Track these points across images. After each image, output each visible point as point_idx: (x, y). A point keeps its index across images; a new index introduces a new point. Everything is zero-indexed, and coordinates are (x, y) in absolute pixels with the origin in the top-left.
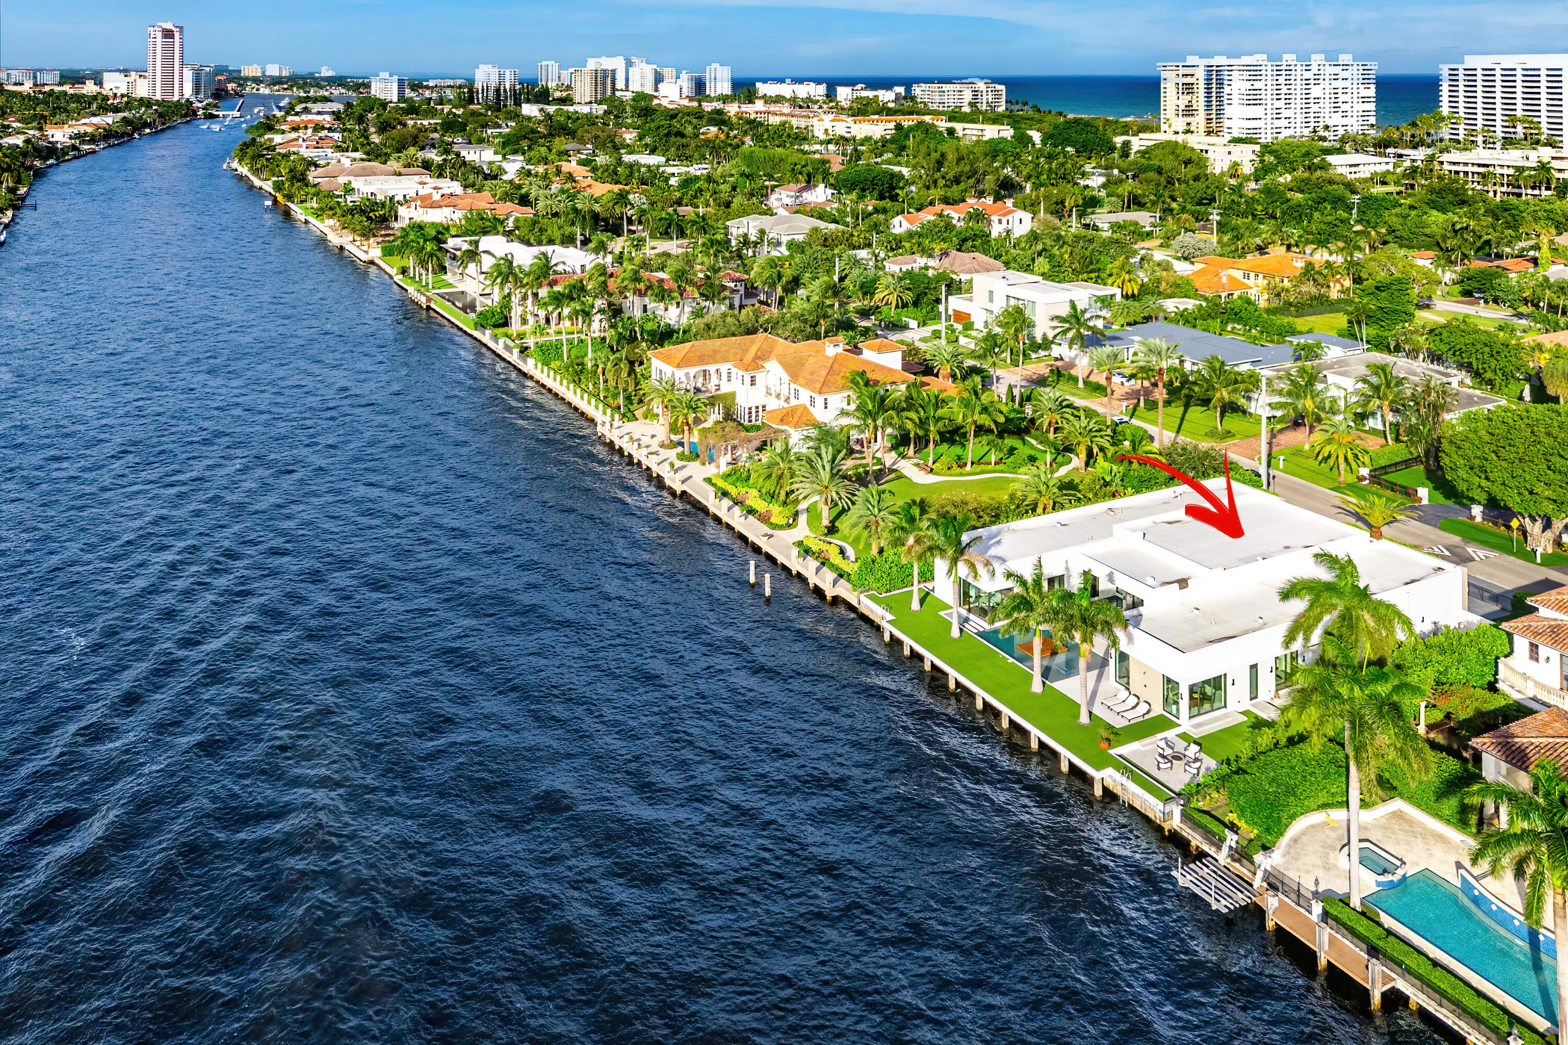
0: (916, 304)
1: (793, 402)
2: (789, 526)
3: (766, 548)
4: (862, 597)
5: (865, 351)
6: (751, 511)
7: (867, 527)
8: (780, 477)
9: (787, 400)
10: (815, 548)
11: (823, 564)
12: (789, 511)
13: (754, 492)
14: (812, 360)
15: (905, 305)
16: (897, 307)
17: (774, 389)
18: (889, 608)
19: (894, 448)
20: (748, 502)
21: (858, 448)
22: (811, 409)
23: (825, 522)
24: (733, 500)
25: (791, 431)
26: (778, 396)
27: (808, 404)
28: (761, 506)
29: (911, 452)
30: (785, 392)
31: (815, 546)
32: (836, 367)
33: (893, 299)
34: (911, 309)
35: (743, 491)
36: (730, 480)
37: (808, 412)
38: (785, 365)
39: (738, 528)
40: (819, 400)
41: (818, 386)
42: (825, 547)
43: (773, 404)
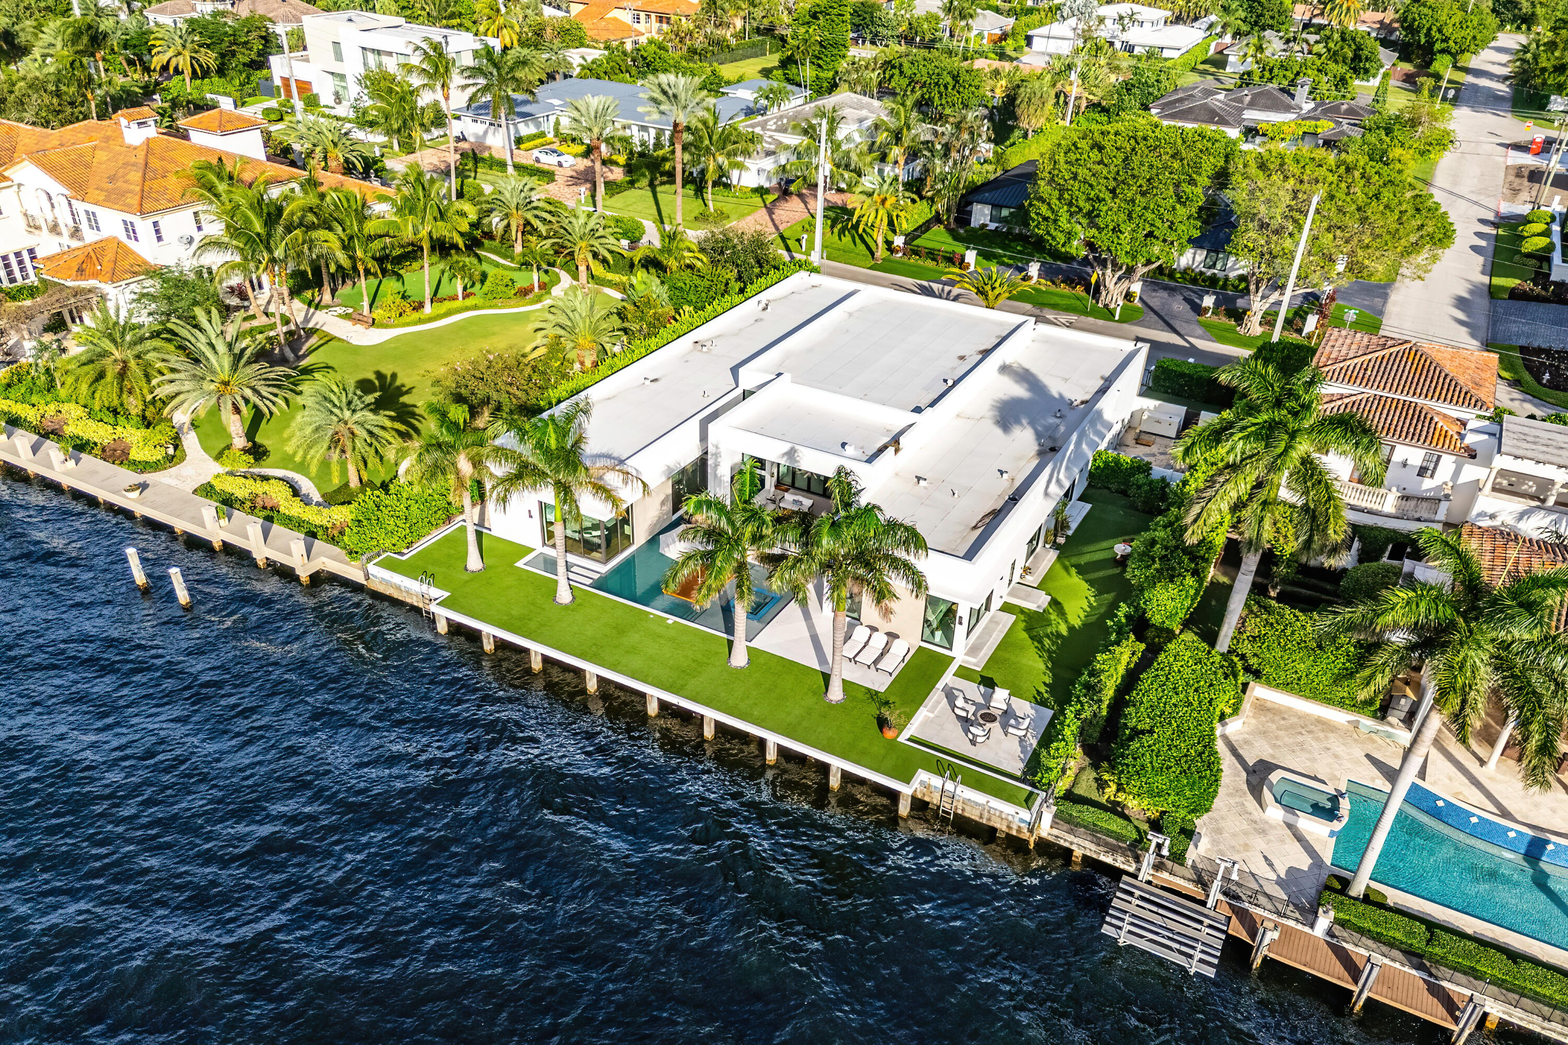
0: (221, 71)
1: (90, 236)
2: (171, 460)
3: (140, 510)
4: (372, 569)
5: (193, 134)
6: (81, 446)
7: (335, 442)
8: (122, 375)
9: (76, 233)
10: (240, 493)
11: (269, 519)
12: (159, 434)
13: (73, 411)
14: (101, 156)
15: (206, 73)
16: (194, 75)
17: (44, 215)
18: (429, 577)
19: (295, 292)
20: (69, 430)
21: (234, 301)
22: (131, 244)
23: (240, 442)
24: (35, 430)
25: (108, 288)
26: (54, 229)
27: (122, 237)
28: (100, 433)
29: (327, 297)
30: (65, 219)
31: (240, 489)
32: (155, 163)
33: (184, 62)
34: (216, 79)
35: (51, 409)
36: (13, 393)
37: (128, 252)
38: (51, 169)
39: (67, 482)
40: (144, 227)
41: (134, 201)
42: (259, 488)
43: (47, 246)
